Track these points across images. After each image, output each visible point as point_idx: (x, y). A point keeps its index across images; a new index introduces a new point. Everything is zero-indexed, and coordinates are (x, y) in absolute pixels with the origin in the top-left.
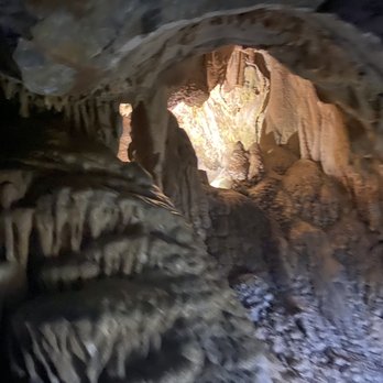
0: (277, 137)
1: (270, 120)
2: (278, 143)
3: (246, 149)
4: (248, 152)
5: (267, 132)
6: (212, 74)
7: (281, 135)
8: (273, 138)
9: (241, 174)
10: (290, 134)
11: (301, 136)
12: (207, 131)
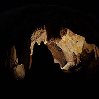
0: (87, 51)
1: (85, 45)
2: (87, 53)
3: (76, 55)
4: (77, 56)
5: (84, 49)
6: (62, 32)
7: (88, 50)
8: (86, 51)
9: (74, 63)
10: (91, 50)
11: (95, 51)
12: (69, 48)
